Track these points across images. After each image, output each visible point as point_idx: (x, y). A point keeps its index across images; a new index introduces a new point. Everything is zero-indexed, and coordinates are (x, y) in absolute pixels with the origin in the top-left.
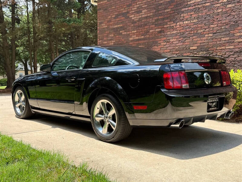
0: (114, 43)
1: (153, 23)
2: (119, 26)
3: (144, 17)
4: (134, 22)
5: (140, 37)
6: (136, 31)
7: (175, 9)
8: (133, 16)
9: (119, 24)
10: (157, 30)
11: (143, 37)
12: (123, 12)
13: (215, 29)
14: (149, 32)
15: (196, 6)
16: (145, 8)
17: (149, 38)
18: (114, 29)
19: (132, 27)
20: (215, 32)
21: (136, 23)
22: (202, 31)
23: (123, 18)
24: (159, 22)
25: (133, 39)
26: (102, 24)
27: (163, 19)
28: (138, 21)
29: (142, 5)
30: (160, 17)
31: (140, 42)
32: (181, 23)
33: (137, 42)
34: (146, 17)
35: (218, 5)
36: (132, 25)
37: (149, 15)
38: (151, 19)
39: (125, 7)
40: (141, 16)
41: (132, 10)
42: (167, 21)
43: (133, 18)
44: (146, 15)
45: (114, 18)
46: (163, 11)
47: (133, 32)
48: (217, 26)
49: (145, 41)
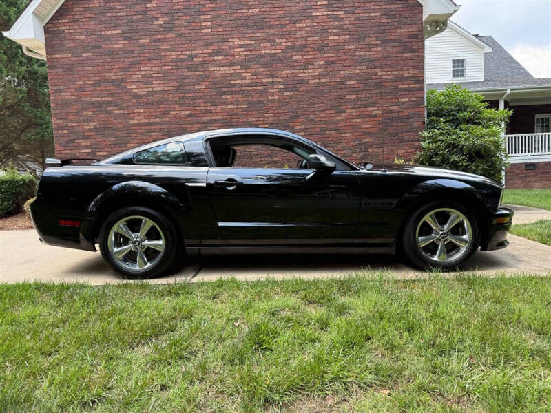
0: (95, 126)
1: (176, 103)
2: (103, 99)
3: (159, 92)
4: (136, 96)
5: (151, 120)
6: (142, 111)
7: (211, 86)
8: (134, 87)
9: (104, 97)
10: (183, 112)
11: (158, 120)
12: (112, 78)
13: (271, 118)
14: (169, 114)
15: (244, 88)
16: (158, 78)
17: (170, 123)
18: (93, 103)
19: (135, 103)
20: (271, 122)
21: (142, 98)
22: (254, 120)
23: (112, 88)
24: (187, 102)
25: (138, 122)
26: (63, 92)
27: (194, 99)
28: (146, 96)
29: (151, 72)
30: (187, 95)
31: (153, 127)
32: (224, 107)
33: (146, 127)
34: (163, 92)
35: (273, 91)
36: (135, 101)
37: (166, 89)
38: (171, 95)
39: (115, 70)
40: (151, 90)
41: (130, 78)
42: (200, 101)
43: (134, 90)
44: (160, 89)
45: (93, 85)
46: (193, 87)
47: (136, 111)
48: (274, 116)
49: (163, 127)
